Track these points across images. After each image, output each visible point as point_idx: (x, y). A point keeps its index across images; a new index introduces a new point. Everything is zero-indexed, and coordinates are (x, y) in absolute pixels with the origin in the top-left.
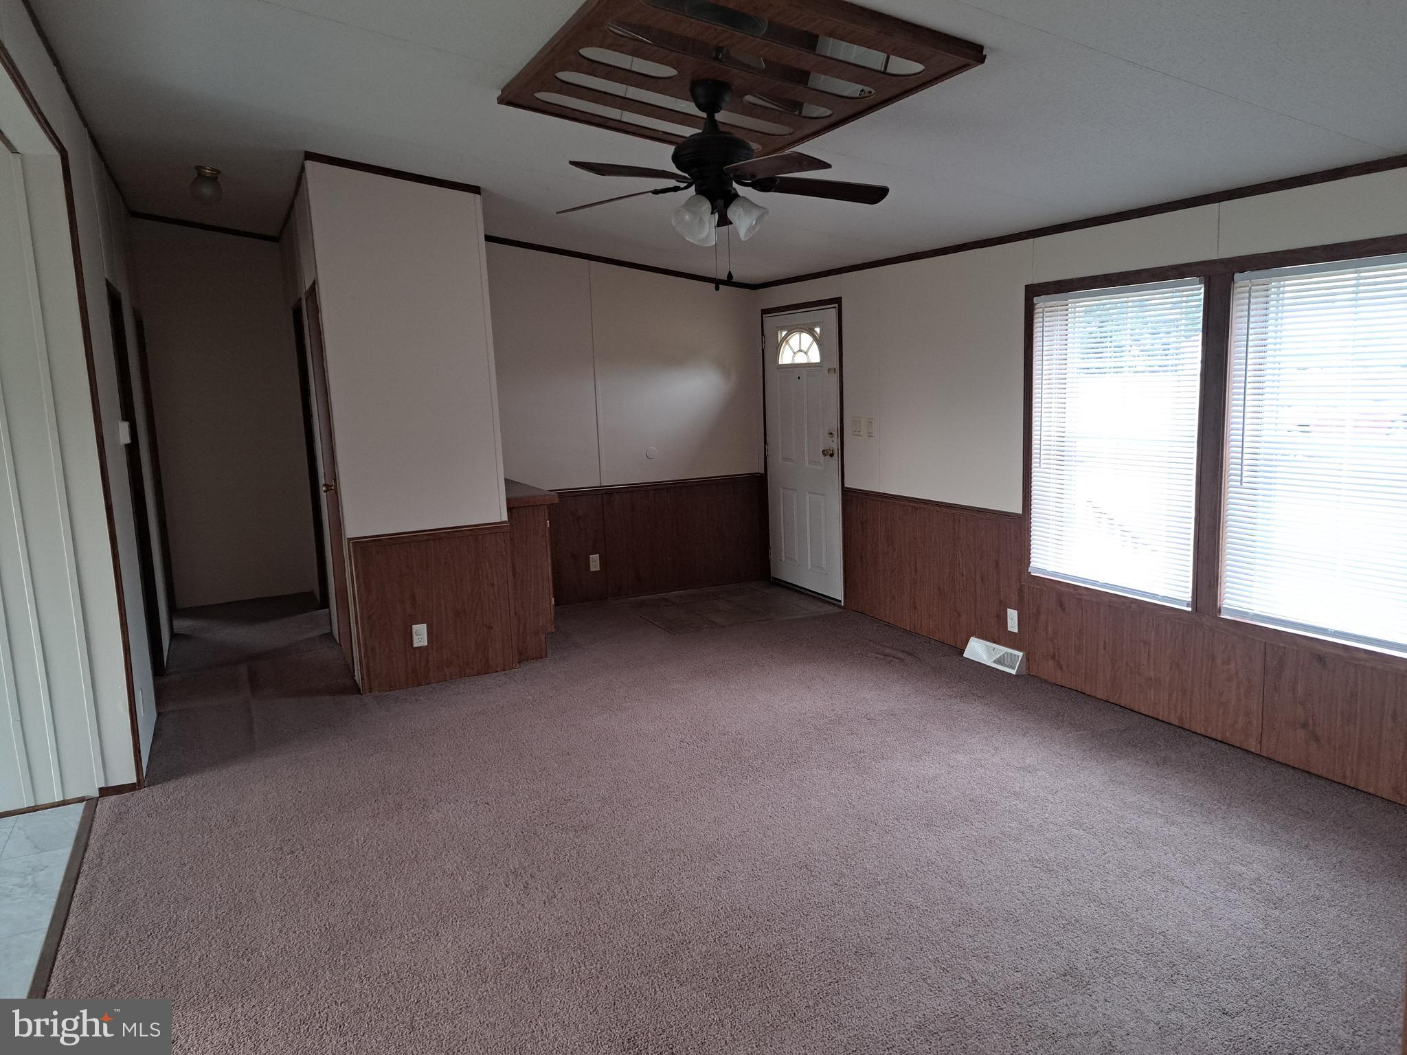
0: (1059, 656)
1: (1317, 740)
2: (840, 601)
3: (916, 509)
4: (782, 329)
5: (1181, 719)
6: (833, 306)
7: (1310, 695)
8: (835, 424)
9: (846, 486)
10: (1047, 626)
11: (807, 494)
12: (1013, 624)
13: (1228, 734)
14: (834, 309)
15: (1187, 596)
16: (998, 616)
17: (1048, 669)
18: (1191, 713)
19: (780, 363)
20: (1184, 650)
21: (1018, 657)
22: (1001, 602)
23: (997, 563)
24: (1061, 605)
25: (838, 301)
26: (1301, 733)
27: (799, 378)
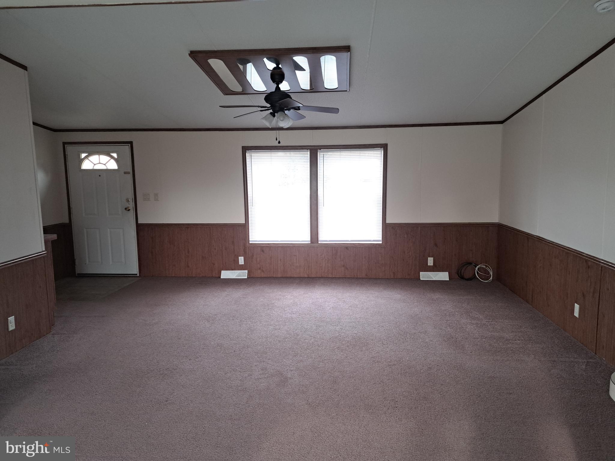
0: (262, 268)
1: (347, 269)
2: (137, 274)
3: (188, 228)
4: (84, 152)
5: (308, 275)
6: (128, 144)
7: (344, 258)
8: (131, 196)
9: (139, 222)
10: (257, 259)
11: (109, 230)
12: (241, 261)
13: (323, 275)
14: (128, 146)
15: (309, 239)
16: (234, 260)
17: (258, 273)
18: (311, 272)
19: (82, 169)
20: (308, 255)
21: (246, 272)
22: (235, 255)
23: (233, 242)
24: (263, 251)
25: (131, 143)
26: (343, 268)
27: (100, 176)
